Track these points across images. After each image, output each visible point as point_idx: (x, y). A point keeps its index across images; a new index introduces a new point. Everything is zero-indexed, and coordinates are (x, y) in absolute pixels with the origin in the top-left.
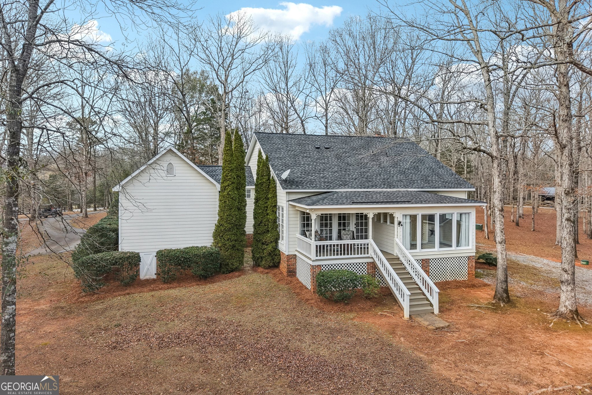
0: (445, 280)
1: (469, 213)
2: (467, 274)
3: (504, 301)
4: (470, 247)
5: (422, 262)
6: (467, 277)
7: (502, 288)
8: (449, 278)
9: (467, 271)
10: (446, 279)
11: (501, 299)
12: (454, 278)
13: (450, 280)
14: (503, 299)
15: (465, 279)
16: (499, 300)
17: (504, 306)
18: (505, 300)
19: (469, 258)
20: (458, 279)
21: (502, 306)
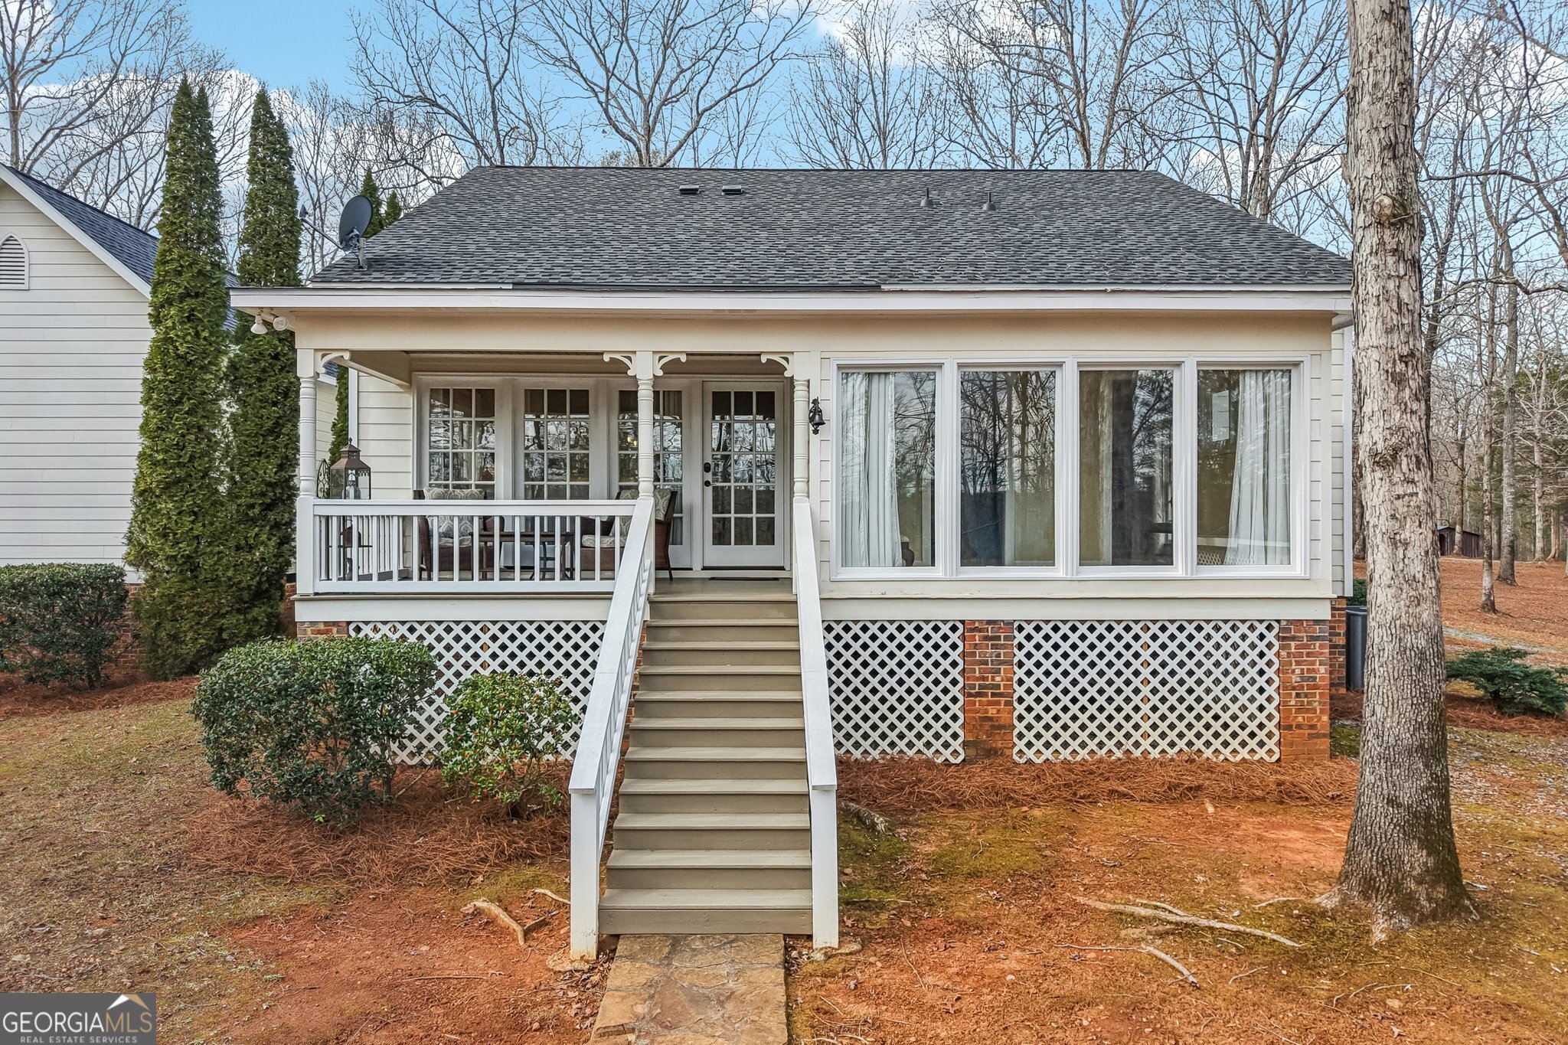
0: (1119, 754)
1: (1287, 369)
2: (1271, 726)
3: (1406, 904)
4: (1297, 569)
5: (963, 638)
6: (1271, 744)
7: (1392, 802)
8: (1146, 744)
9: (1270, 708)
10: (1128, 745)
11: (1382, 882)
12: (1181, 744)
13: (1155, 754)
14: (1396, 886)
15: (1261, 753)
16: (1368, 887)
17: (1395, 938)
18: (1411, 896)
19: (1288, 631)
20: (1208, 753)
21: (1379, 935)
